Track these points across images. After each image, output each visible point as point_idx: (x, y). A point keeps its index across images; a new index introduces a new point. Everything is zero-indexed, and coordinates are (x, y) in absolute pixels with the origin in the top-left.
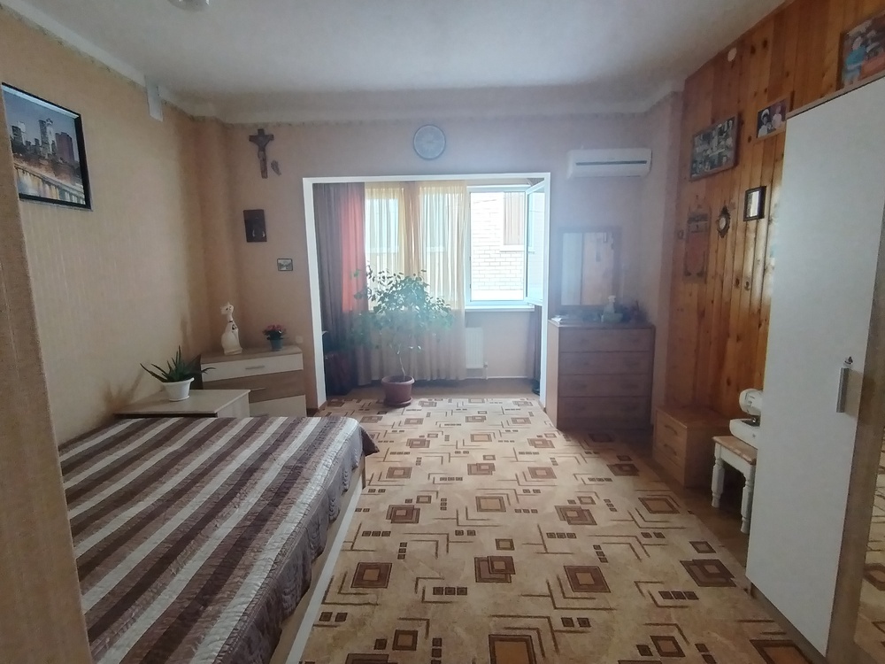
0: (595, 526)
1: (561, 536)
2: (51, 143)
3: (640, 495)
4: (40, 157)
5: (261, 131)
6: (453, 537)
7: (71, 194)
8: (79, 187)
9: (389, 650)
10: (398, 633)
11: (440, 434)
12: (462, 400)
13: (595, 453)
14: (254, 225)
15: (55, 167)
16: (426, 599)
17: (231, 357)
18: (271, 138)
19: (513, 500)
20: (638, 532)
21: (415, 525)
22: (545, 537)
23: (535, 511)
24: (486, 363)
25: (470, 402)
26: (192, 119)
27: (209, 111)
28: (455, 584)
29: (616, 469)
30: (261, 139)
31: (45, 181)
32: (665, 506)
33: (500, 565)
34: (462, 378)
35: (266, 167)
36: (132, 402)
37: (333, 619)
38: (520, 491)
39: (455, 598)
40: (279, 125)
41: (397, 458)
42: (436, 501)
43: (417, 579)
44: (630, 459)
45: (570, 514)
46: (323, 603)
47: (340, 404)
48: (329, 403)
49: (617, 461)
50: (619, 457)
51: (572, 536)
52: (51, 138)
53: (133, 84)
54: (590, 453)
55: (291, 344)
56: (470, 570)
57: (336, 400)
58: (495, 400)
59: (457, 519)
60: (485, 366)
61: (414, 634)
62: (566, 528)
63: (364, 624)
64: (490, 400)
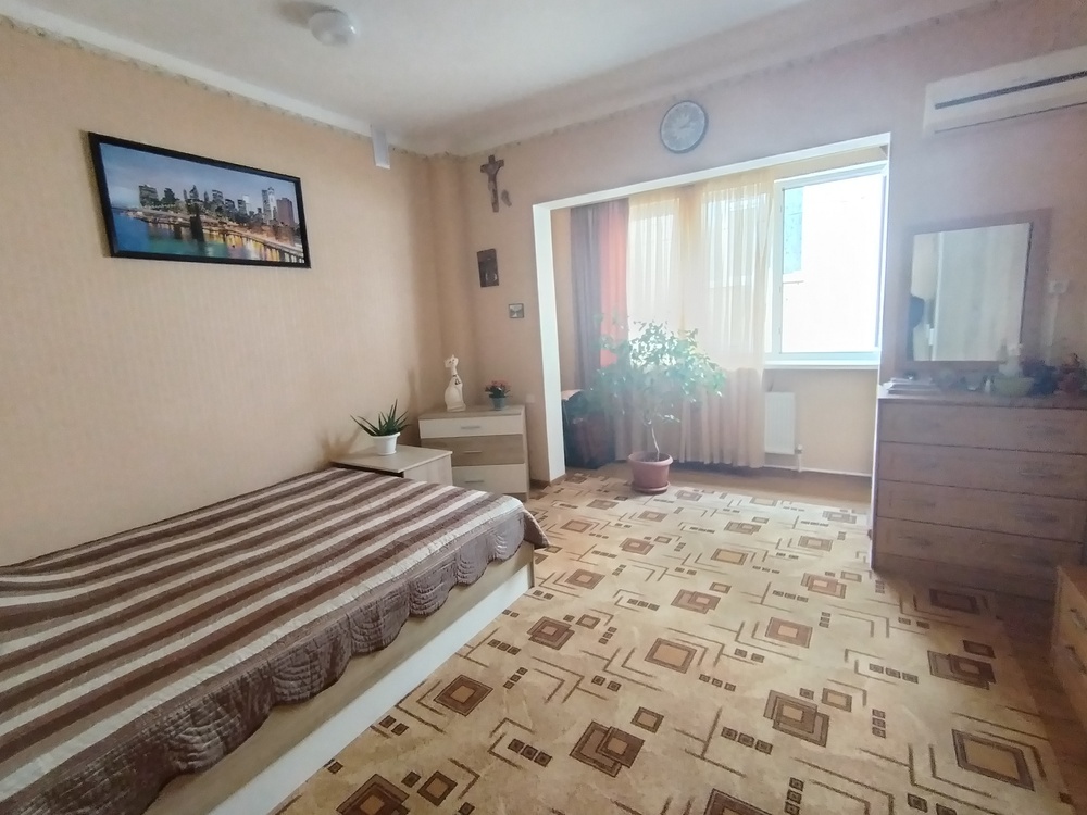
0: (819, 749)
1: (746, 740)
2: (272, 209)
3: (961, 725)
4: (263, 224)
5: (492, 158)
6: (587, 684)
7: (290, 255)
8: (299, 247)
9: (412, 791)
10: (438, 776)
11: (674, 539)
12: (742, 497)
13: (919, 624)
14: (487, 268)
15: (276, 231)
16: (496, 750)
17: (455, 414)
18: (501, 163)
19: (709, 659)
20: (903, 789)
21: (554, 651)
22: (719, 730)
23: (731, 688)
24: (800, 448)
25: (752, 502)
26: (426, 159)
27: (439, 147)
28: (539, 746)
29: (944, 665)
30: (492, 166)
31: (266, 245)
32: (1007, 765)
33: (618, 746)
34: (755, 465)
35: (498, 199)
36: (351, 452)
37: (392, 727)
38: (730, 649)
39: (529, 764)
40: (508, 146)
41: (596, 559)
42: (601, 628)
43: (506, 719)
44: (991, 654)
45: (788, 711)
46: (397, 706)
47: (580, 480)
48: (568, 478)
49: (956, 650)
50: (967, 645)
51: (765, 748)
52: (273, 205)
53: (358, 137)
54: (909, 622)
55: (515, 403)
56: (573, 736)
57: (581, 475)
58: (795, 505)
59: (610, 661)
60: (798, 452)
61: (451, 785)
62: (764, 730)
63: (414, 748)
64: (786, 504)
